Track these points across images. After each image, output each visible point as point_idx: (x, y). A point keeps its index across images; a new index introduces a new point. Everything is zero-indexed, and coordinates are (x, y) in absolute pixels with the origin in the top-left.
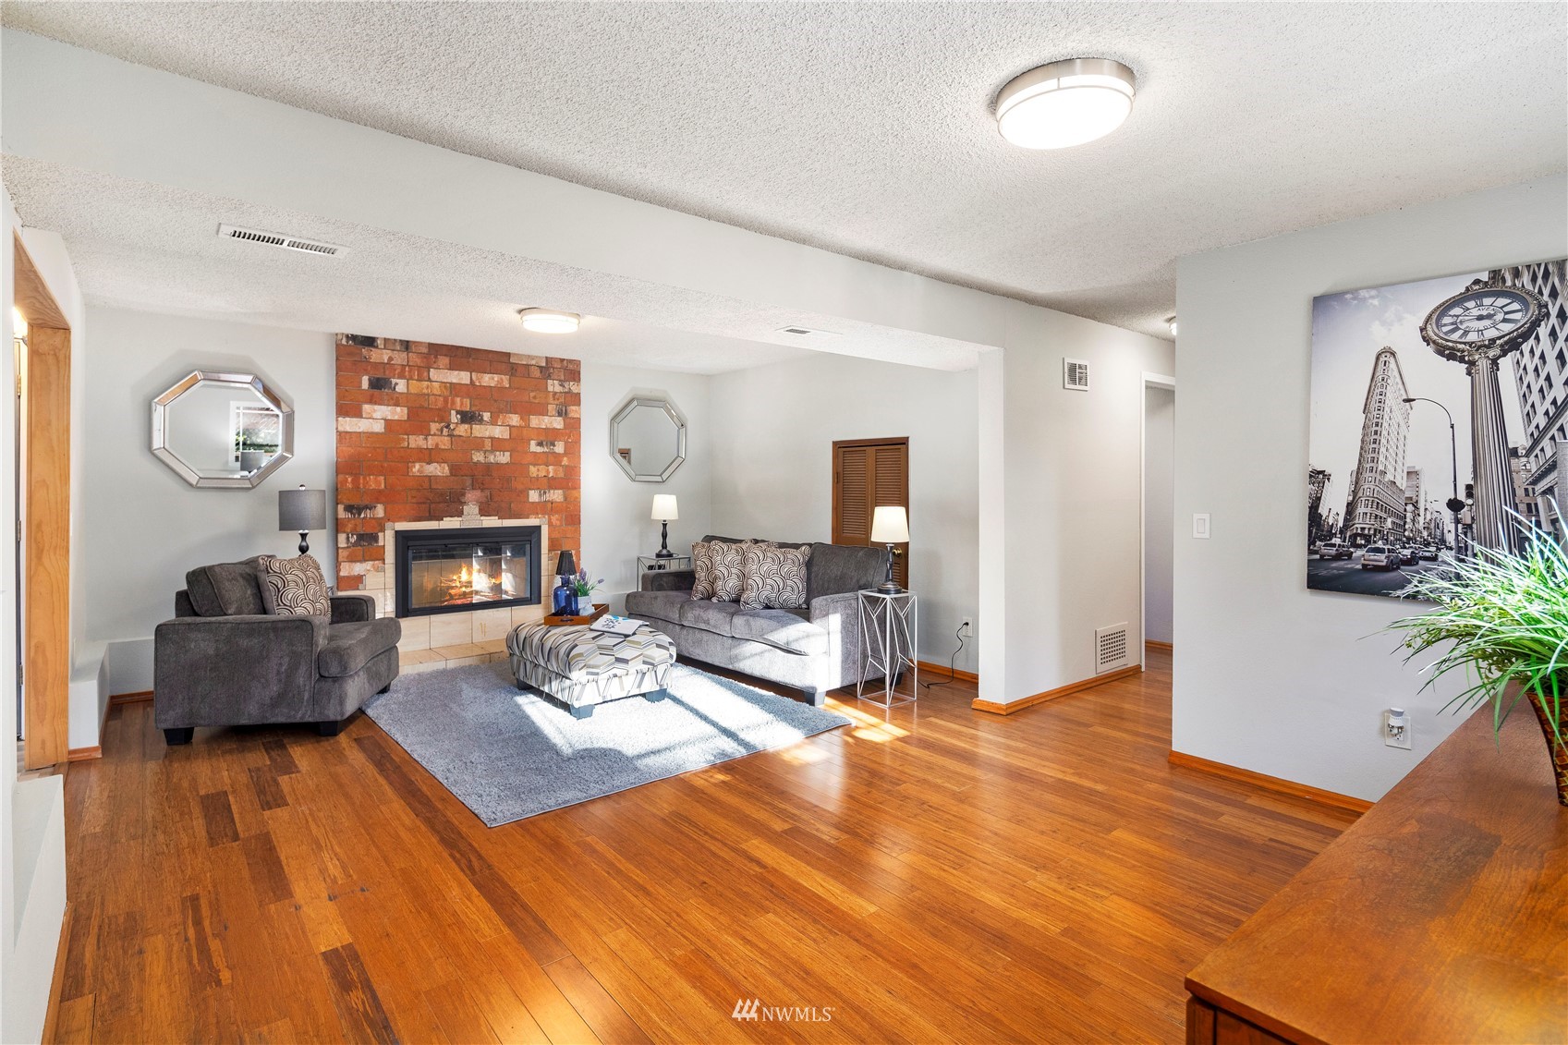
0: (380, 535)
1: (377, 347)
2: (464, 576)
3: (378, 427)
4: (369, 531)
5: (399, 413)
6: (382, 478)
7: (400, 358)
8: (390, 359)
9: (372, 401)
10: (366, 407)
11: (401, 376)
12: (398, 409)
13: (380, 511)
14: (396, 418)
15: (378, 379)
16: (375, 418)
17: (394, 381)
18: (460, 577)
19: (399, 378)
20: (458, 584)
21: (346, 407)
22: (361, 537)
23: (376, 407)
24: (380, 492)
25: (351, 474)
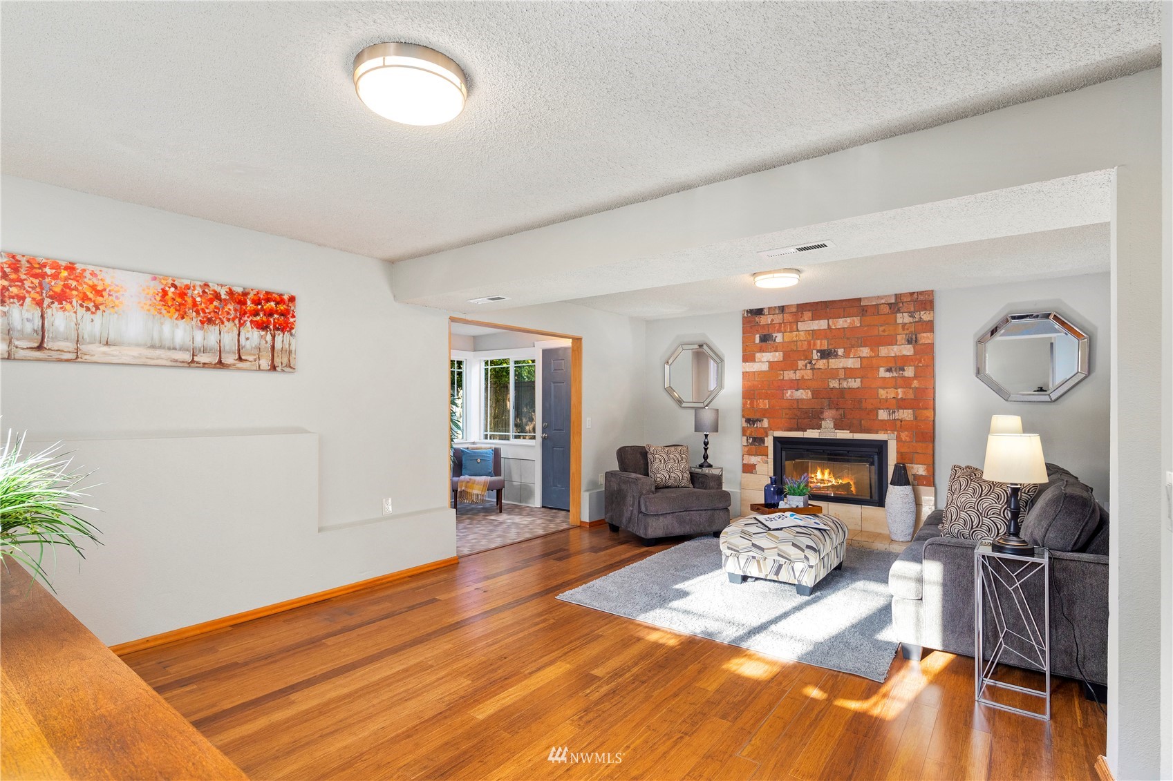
0: (766, 438)
1: (764, 314)
2: (819, 475)
3: (765, 367)
4: (760, 436)
5: (777, 356)
6: (767, 401)
7: (778, 319)
8: (772, 320)
9: (761, 350)
10: (758, 355)
11: (779, 331)
12: (777, 354)
13: (765, 423)
14: (776, 360)
15: (765, 335)
16: (764, 361)
17: (774, 335)
18: (816, 476)
19: (778, 332)
20: (815, 481)
21: (748, 357)
22: (755, 439)
23: (764, 354)
24: (766, 410)
25: (749, 399)
